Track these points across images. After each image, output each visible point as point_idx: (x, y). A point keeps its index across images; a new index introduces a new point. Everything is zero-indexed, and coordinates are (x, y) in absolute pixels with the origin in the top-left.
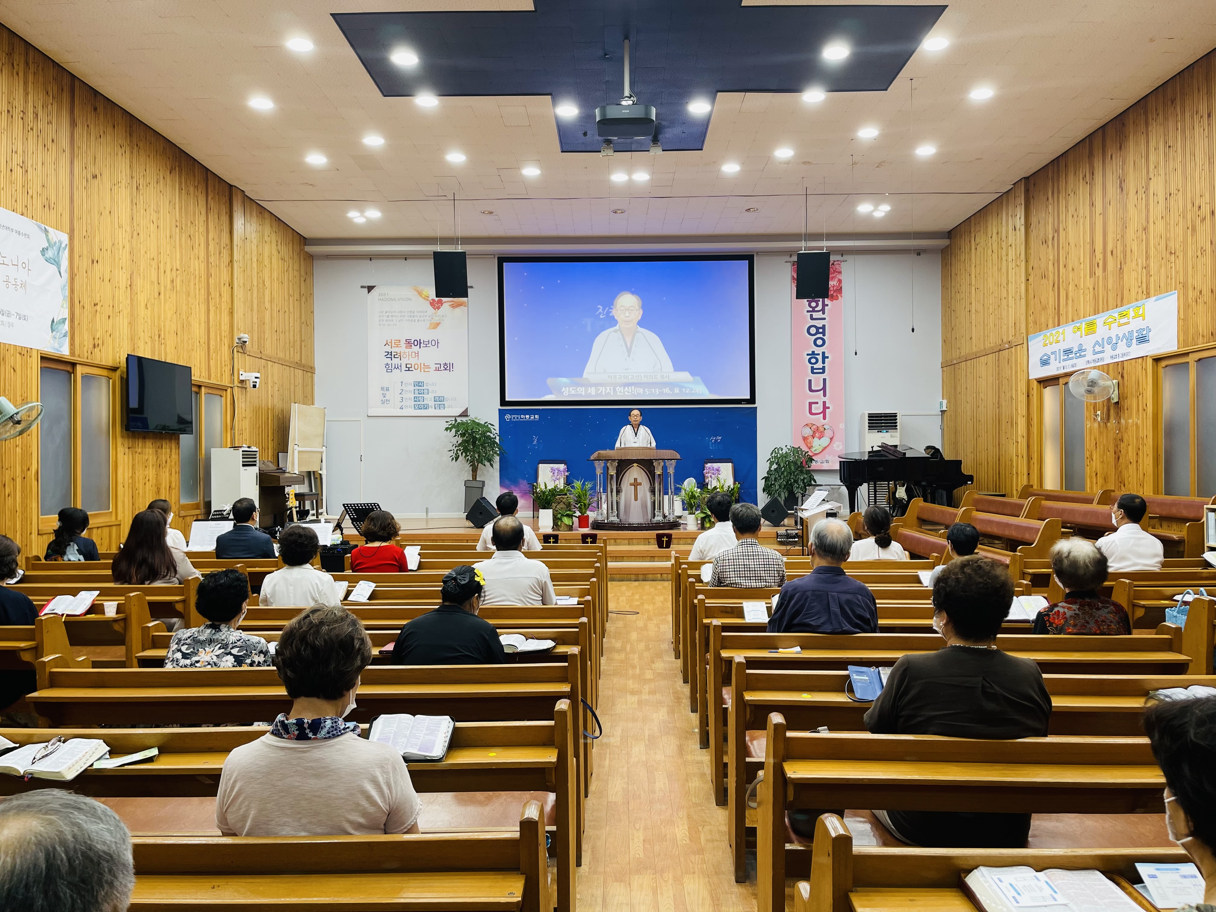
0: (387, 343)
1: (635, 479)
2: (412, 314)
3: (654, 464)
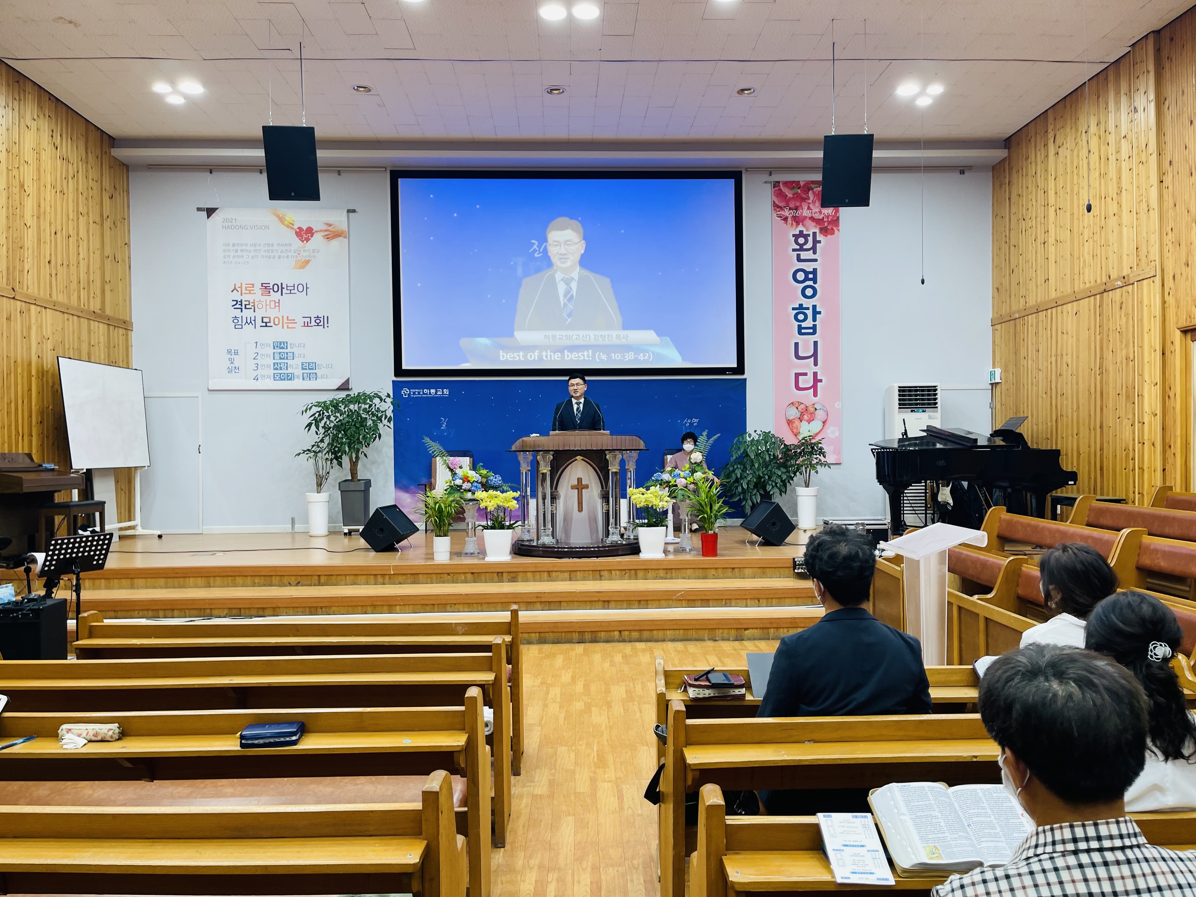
0: (235, 289)
1: (580, 480)
2: (271, 248)
3: (608, 457)
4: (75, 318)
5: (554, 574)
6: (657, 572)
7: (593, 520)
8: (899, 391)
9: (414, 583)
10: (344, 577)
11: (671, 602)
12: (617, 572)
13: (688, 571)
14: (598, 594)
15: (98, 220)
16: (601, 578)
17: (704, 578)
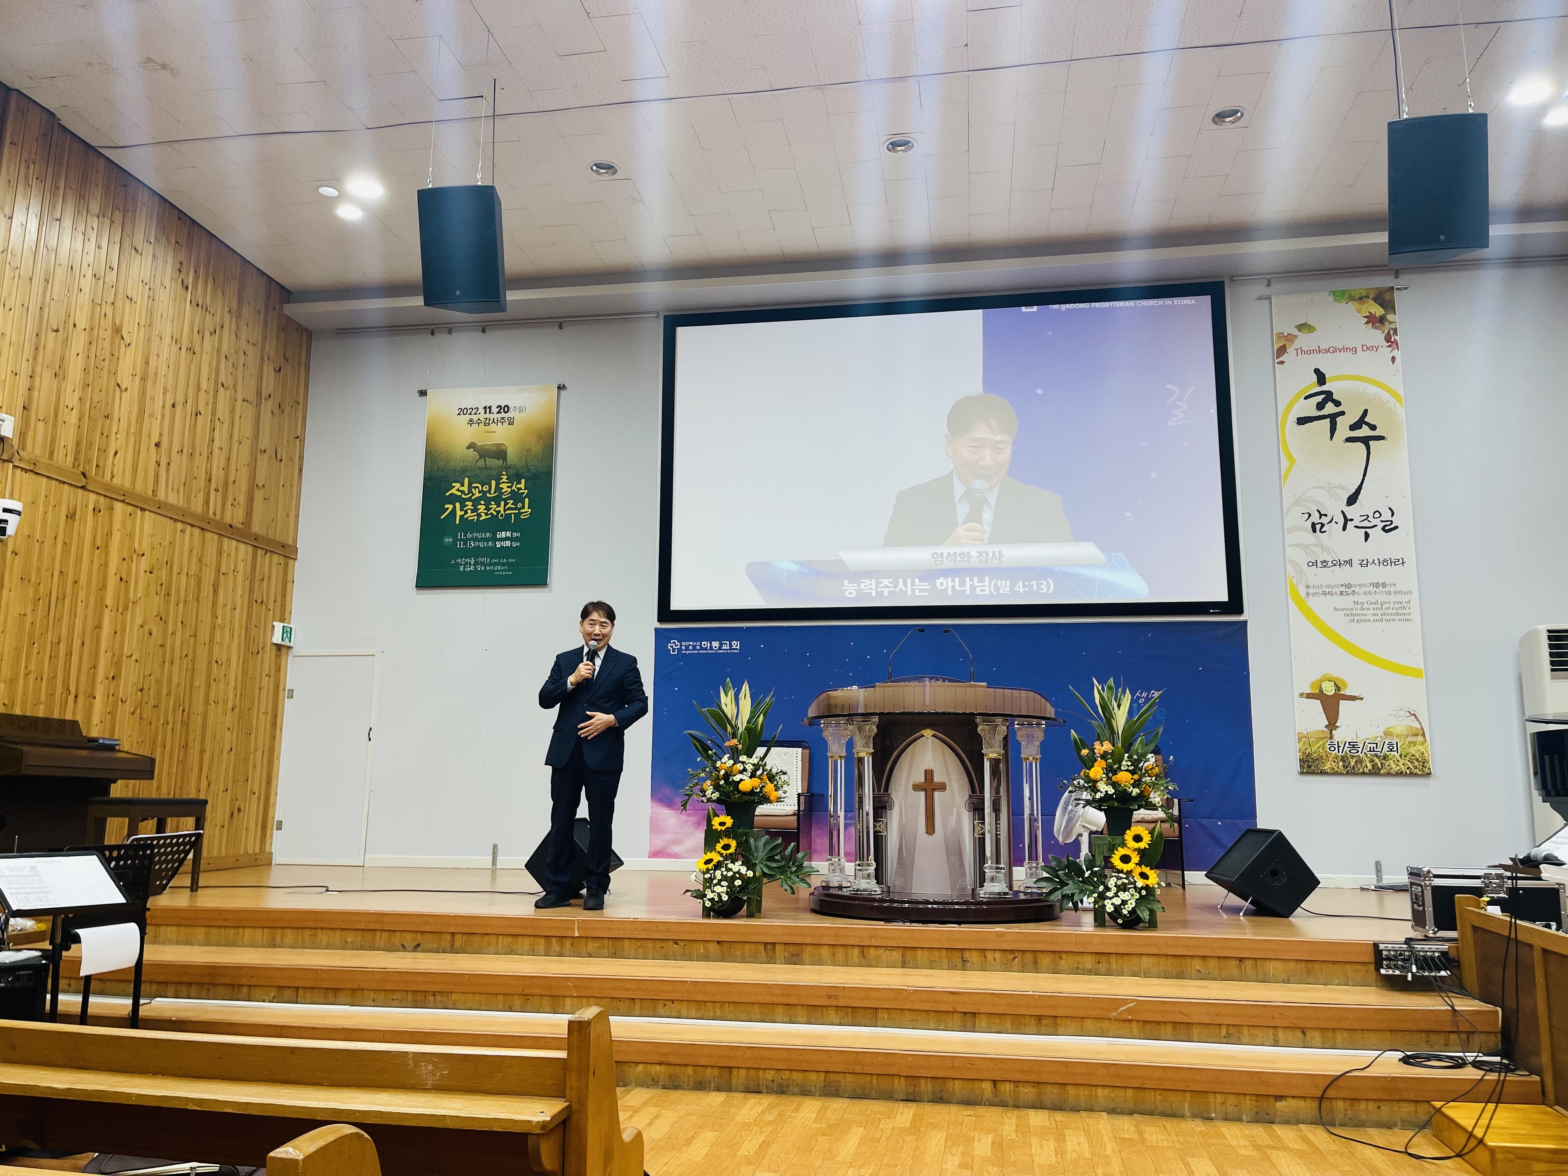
1: (929, 773)
3: (979, 728)
4: (197, 531)
5: (872, 952)
6: (1078, 958)
7: (954, 851)
8: (1550, 638)
9: (614, 955)
10: (493, 938)
11: (1105, 1025)
12: (998, 955)
13: (1144, 958)
14: (952, 998)
15: (252, 397)
16: (964, 965)
17: (1178, 977)
